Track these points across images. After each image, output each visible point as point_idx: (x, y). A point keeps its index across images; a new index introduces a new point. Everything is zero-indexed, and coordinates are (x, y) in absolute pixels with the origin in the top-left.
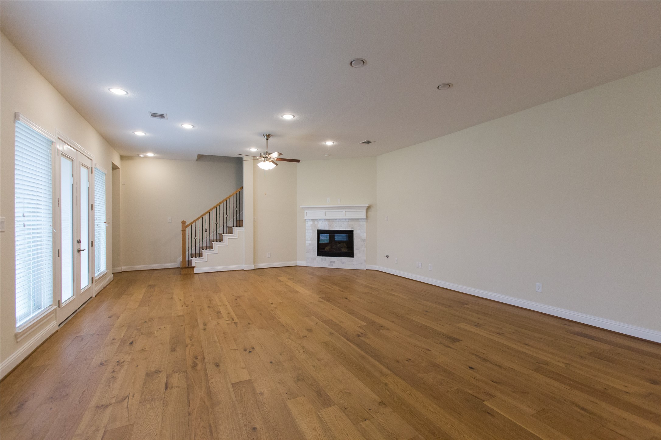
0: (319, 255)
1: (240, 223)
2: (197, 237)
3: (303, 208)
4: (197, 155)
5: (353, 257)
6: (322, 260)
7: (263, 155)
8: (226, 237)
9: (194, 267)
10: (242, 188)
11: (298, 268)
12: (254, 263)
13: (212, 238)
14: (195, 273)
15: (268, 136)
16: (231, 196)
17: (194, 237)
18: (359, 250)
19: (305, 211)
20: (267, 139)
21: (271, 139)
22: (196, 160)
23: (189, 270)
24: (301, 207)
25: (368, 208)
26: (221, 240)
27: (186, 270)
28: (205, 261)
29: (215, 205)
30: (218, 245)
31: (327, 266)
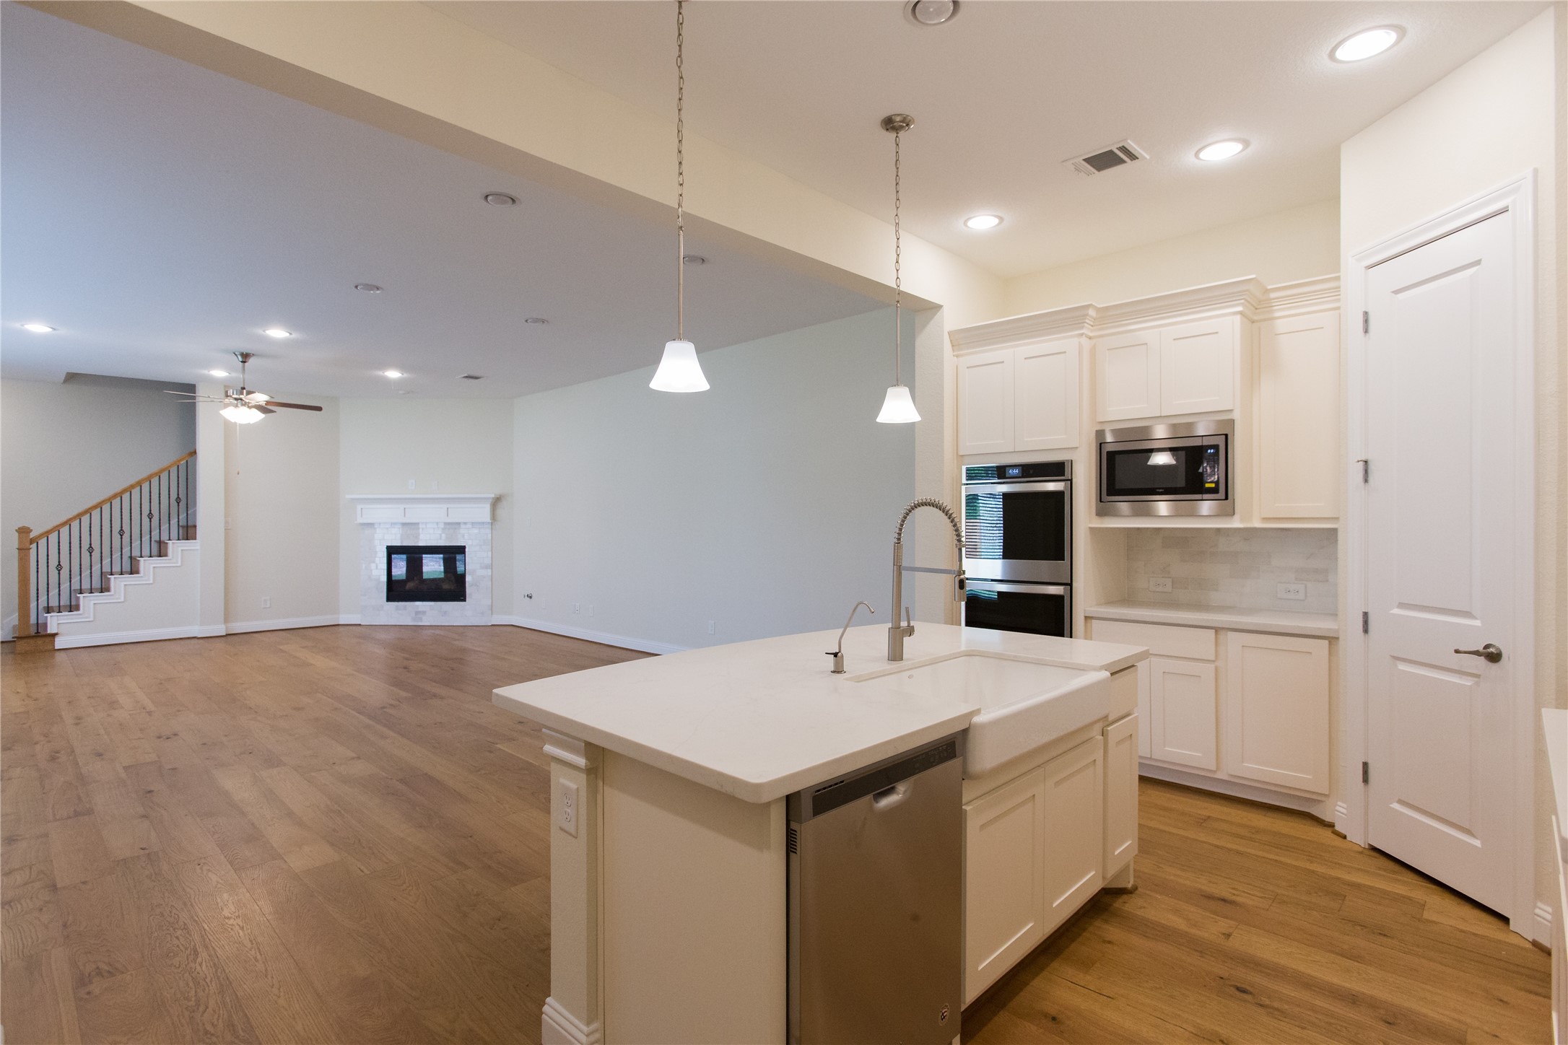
0: (389, 599)
1: (188, 532)
2: (65, 563)
3: (352, 499)
4: (65, 374)
5: (465, 601)
6: (397, 608)
7: (233, 394)
8: (146, 565)
9: (53, 635)
10: (194, 453)
11: (341, 629)
12: (226, 620)
13: (107, 568)
14: (56, 648)
15: (245, 357)
16: (162, 470)
17: (54, 563)
18: (477, 586)
19: (359, 507)
20: (244, 362)
21: (251, 361)
22: (62, 381)
23: (40, 642)
24: (348, 496)
25: (496, 502)
26: (134, 570)
27: (32, 641)
28: (88, 620)
29: (118, 489)
30: (126, 583)
31: (408, 621)
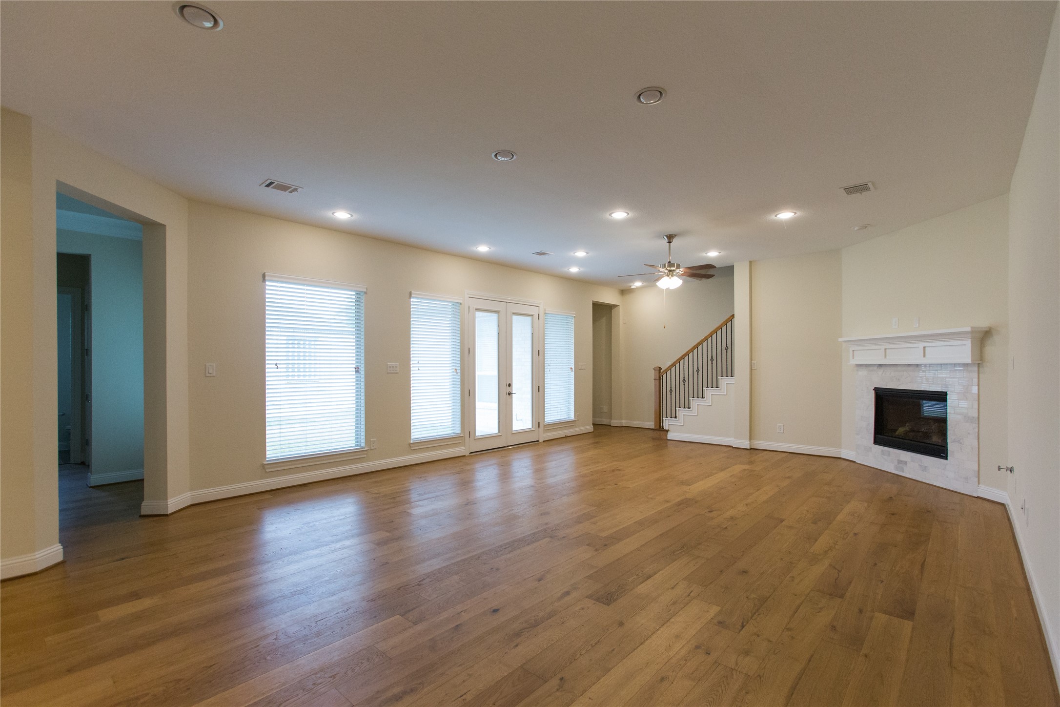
0: (877, 441)
3: (846, 342)
5: (947, 459)
6: (883, 453)
8: (710, 393)
9: (667, 431)
10: (734, 314)
12: (750, 439)
13: (691, 394)
14: (667, 439)
15: (670, 238)
16: (718, 329)
18: (961, 443)
19: (851, 349)
20: (670, 242)
21: (675, 241)
23: (662, 433)
24: (845, 338)
26: (702, 396)
28: (680, 425)
29: (695, 343)
30: (698, 404)
31: (890, 467)
